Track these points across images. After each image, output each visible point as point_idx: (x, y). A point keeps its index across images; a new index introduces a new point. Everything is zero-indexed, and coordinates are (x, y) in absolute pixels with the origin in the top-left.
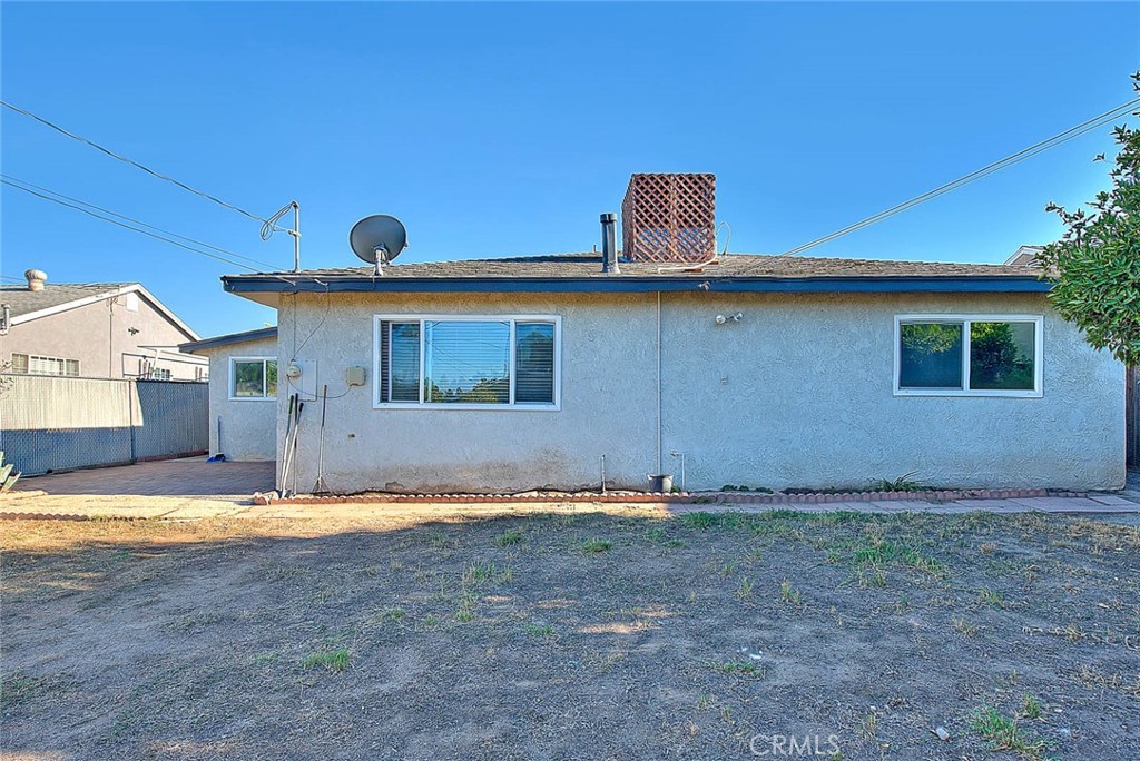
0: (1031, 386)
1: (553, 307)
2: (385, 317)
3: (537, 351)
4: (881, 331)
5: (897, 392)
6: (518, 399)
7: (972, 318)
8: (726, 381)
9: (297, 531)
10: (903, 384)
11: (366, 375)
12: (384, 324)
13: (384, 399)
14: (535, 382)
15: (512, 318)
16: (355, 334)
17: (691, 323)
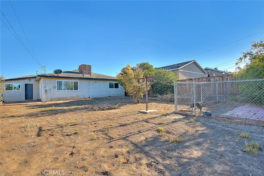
0: (118, 88)
1: (78, 80)
2: (58, 80)
3: (76, 84)
4: (108, 83)
5: (109, 89)
6: (74, 90)
7: (114, 82)
8: (95, 88)
9: (60, 103)
10: (109, 88)
11: (56, 87)
12: (58, 81)
13: (58, 90)
14: (76, 88)
15: (73, 81)
16: (54, 82)
17: (92, 82)
